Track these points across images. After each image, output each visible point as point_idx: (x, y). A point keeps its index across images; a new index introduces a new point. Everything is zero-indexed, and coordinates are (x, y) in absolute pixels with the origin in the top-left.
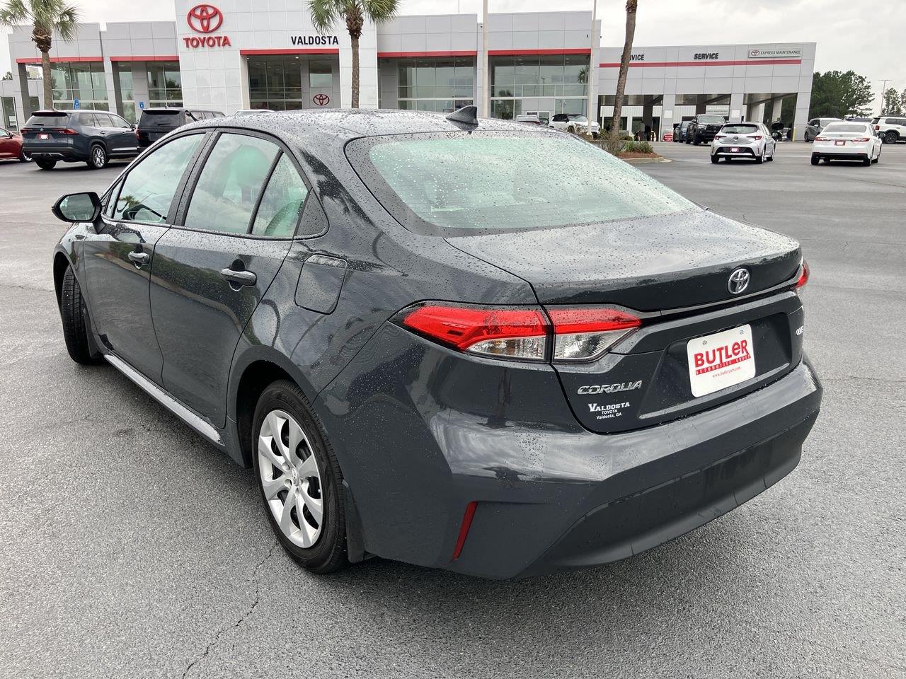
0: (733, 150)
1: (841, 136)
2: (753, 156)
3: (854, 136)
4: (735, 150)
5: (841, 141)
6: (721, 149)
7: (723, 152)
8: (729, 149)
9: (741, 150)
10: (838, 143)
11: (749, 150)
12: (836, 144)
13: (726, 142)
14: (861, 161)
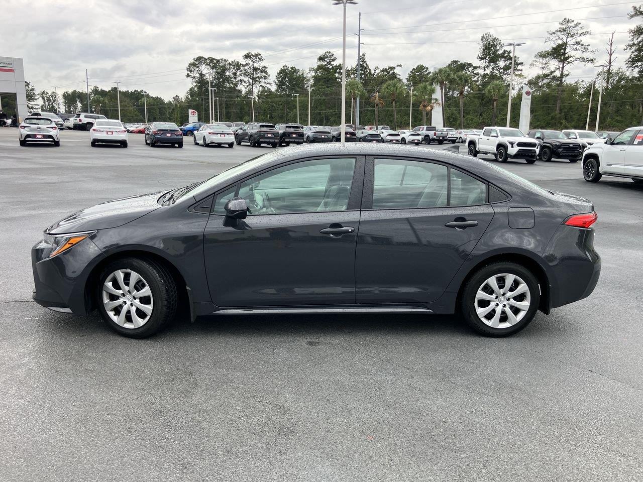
0: (38, 136)
1: (110, 128)
2: (54, 141)
3: (117, 129)
4: (40, 136)
5: (110, 132)
6: (28, 136)
7: (31, 138)
8: (34, 136)
9: (44, 136)
10: (109, 133)
11: (50, 137)
12: (107, 133)
13: (31, 130)
14: (123, 144)
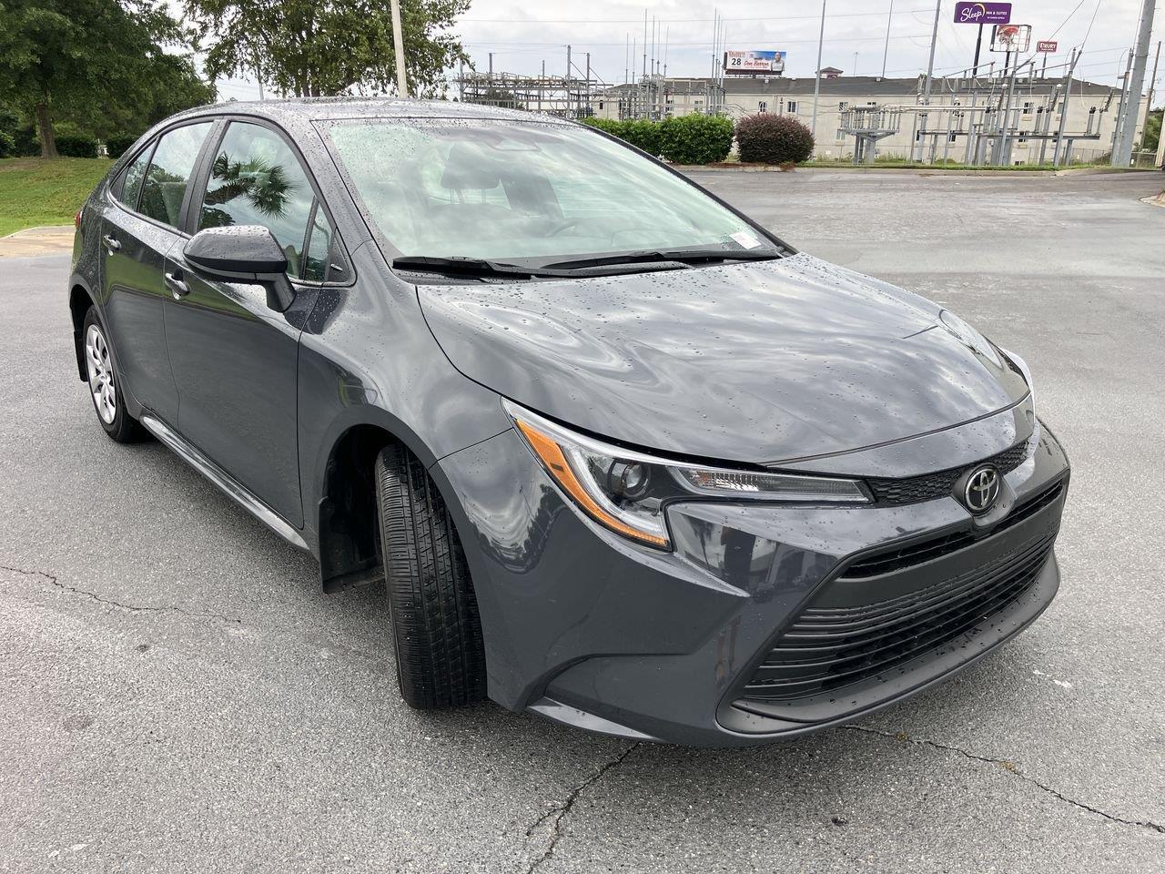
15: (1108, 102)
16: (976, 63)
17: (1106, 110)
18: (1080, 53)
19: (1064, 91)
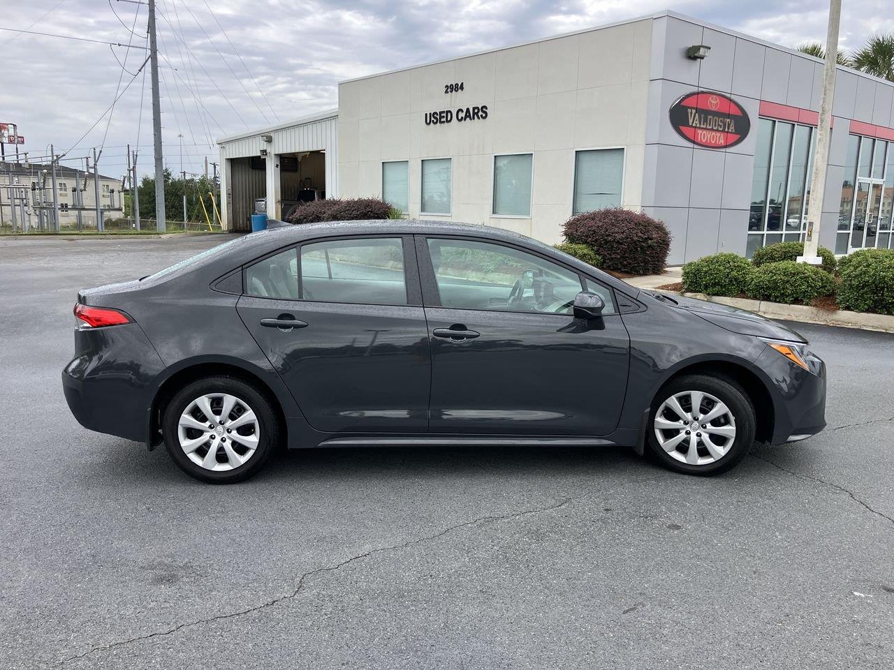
15: (85, 185)
16: (3, 154)
17: (85, 190)
18: (101, 152)
19: (50, 174)
